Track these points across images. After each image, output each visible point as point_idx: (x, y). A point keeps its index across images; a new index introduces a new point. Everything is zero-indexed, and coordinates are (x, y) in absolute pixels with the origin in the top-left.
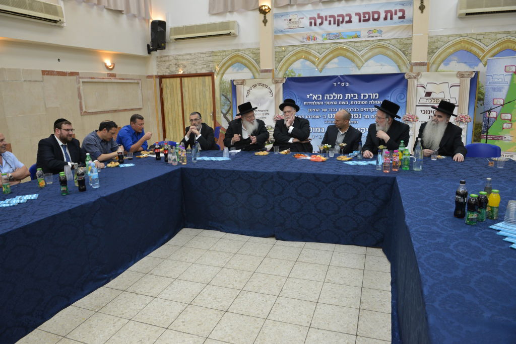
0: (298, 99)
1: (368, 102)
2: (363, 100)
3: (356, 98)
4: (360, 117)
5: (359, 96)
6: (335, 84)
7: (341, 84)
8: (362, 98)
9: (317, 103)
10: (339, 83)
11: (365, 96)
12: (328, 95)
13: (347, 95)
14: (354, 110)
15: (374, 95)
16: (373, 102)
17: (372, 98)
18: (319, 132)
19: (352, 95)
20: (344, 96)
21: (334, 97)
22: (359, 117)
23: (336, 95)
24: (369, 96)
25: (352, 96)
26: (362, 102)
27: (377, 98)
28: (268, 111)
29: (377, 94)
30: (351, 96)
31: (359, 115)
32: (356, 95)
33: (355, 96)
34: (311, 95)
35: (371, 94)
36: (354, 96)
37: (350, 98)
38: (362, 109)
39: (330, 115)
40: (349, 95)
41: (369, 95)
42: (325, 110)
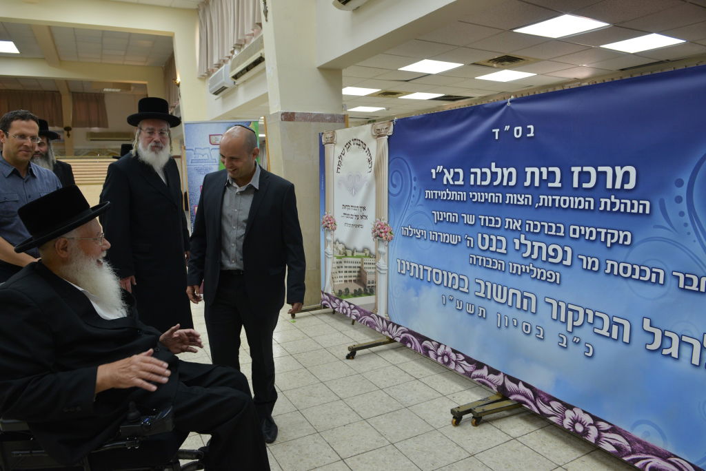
0: (415, 180)
1: (597, 204)
2: (581, 191)
3: (557, 184)
4: (568, 262)
5: (566, 176)
6: (497, 131)
7: (512, 130)
8: (576, 185)
9: (453, 195)
10: (507, 128)
11: (584, 176)
12: (478, 171)
13: (529, 170)
14: (550, 228)
15: (620, 172)
16: (613, 204)
17: (609, 185)
18: (456, 287)
19: (544, 170)
20: (521, 176)
21: (494, 175)
22: (564, 258)
23: (499, 170)
24: (602, 176)
25: (545, 177)
26: (574, 201)
27: (631, 185)
28: (364, 208)
29: (632, 170)
30: (541, 173)
31: (565, 252)
32: (557, 170)
33: (551, 175)
34: (440, 168)
35: (609, 170)
36: (549, 173)
37: (537, 184)
38: (575, 230)
39: (483, 239)
40: (536, 170)
41: (598, 173)
42: (470, 220)
